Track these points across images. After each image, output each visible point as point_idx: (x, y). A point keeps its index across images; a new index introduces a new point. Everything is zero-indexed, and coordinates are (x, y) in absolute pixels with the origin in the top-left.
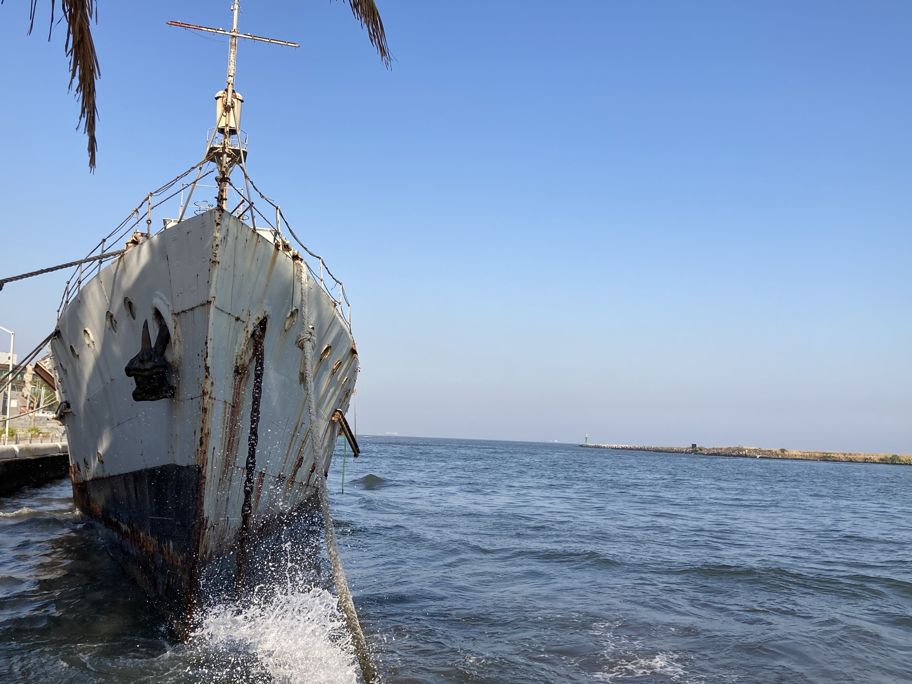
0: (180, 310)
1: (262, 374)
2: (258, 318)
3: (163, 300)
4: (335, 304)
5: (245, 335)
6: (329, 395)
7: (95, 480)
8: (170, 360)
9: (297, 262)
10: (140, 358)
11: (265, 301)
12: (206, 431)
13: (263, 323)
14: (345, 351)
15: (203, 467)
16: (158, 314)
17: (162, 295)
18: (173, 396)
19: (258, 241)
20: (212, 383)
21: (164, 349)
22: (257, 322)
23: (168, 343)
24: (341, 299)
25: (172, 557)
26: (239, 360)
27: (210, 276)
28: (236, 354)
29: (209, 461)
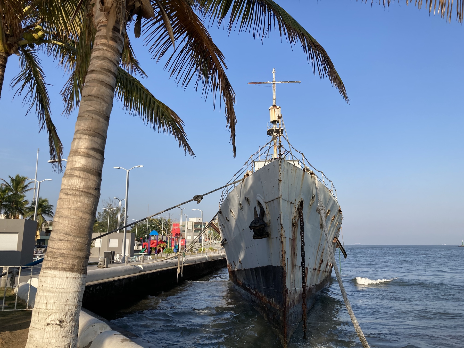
0: (268, 201)
1: (303, 225)
2: (299, 201)
3: (261, 197)
4: (330, 191)
5: (295, 209)
6: (331, 231)
7: (238, 270)
8: (266, 222)
9: (312, 175)
10: (254, 222)
11: (302, 194)
12: (284, 251)
13: (301, 204)
14: (336, 211)
15: (284, 267)
16: (259, 203)
17: (260, 195)
18: (268, 236)
19: (296, 170)
20: (284, 231)
21: (263, 217)
22: (299, 204)
23: (264, 214)
24: (332, 188)
25: (274, 305)
26: (293, 220)
27: (279, 186)
28: (292, 218)
29: (286, 264)
